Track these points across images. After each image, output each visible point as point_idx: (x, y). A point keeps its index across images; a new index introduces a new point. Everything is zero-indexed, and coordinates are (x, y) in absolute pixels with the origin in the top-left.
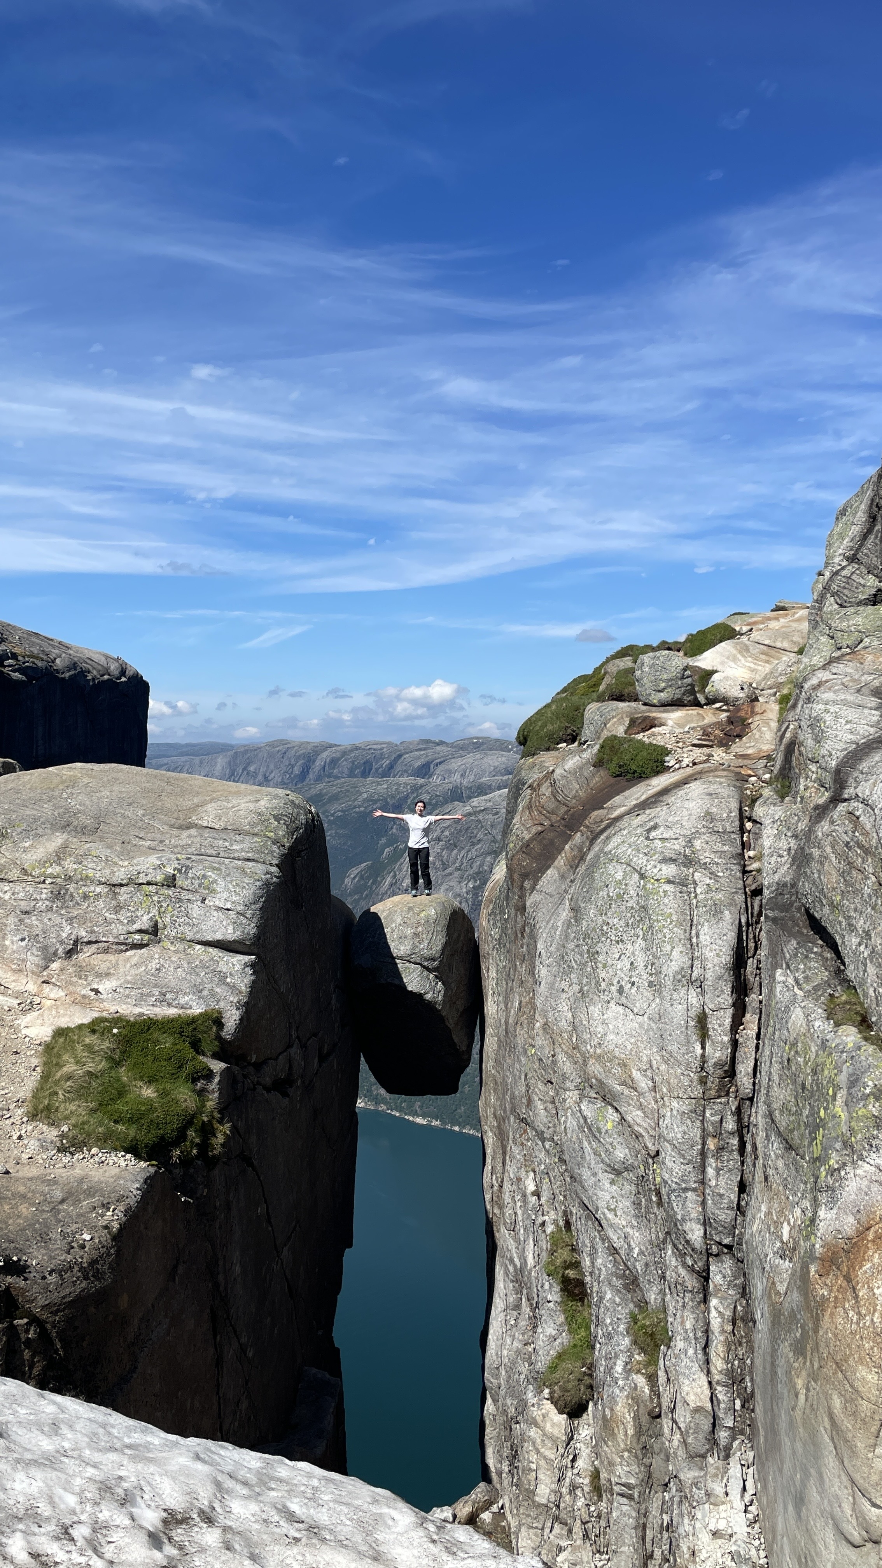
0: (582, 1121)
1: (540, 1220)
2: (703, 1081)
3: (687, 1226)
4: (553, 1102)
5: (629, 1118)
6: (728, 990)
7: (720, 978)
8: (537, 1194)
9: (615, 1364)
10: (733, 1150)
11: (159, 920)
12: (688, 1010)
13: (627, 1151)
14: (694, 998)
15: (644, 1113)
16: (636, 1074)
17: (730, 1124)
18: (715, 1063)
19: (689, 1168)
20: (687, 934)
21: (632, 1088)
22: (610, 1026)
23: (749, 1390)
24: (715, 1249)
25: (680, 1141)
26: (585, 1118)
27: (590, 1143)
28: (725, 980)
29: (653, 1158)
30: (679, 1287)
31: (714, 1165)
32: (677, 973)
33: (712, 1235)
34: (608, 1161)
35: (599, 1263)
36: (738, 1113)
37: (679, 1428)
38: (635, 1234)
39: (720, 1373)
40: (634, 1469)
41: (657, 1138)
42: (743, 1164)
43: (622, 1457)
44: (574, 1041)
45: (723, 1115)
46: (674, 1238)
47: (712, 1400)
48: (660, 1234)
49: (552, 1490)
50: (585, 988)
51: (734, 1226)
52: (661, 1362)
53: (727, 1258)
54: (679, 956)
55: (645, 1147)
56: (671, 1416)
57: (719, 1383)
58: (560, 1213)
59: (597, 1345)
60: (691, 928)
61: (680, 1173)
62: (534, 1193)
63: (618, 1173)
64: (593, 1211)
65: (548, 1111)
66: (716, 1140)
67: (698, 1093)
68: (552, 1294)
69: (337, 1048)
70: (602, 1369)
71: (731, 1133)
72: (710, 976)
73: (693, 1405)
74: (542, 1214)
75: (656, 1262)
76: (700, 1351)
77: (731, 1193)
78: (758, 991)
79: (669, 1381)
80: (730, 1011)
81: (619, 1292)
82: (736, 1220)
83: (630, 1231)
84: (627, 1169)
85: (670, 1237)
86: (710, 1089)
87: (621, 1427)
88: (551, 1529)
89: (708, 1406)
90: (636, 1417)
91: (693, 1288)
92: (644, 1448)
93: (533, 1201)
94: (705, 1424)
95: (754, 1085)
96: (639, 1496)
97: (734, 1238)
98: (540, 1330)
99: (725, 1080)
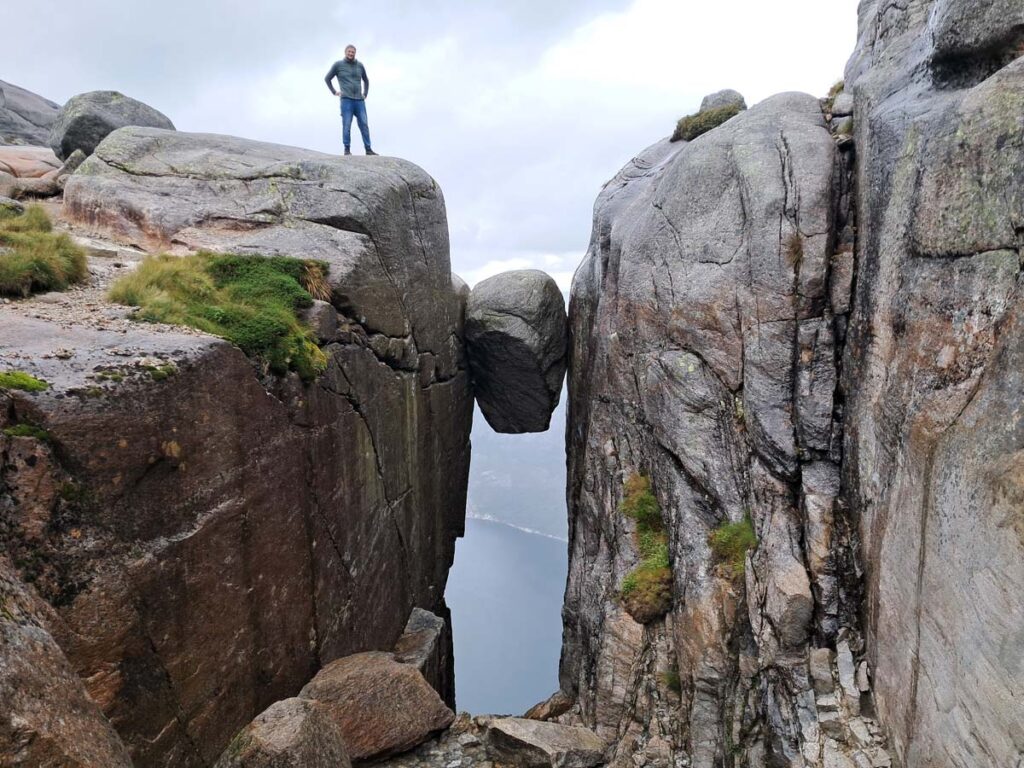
0: (662, 372)
1: (618, 472)
2: (795, 303)
3: (775, 438)
4: (633, 373)
5: (710, 359)
6: (823, 216)
7: (816, 204)
8: (616, 454)
9: (697, 569)
10: (828, 362)
11: (282, 204)
12: (781, 238)
13: (708, 390)
14: (787, 227)
15: (727, 351)
16: (720, 315)
17: (826, 336)
18: (810, 283)
19: (778, 387)
20: (780, 175)
21: (716, 329)
22: (694, 282)
23: (859, 574)
24: (807, 456)
25: (769, 362)
26: (665, 368)
27: (670, 388)
28: (821, 207)
29: (734, 392)
30: (768, 493)
31: (808, 377)
32: (770, 205)
33: (804, 442)
34: (687, 400)
35: (677, 492)
36: (834, 328)
37: (771, 622)
38: (715, 463)
39: (823, 560)
40: (718, 664)
41: (740, 371)
42: (838, 375)
43: (705, 653)
44: (656, 307)
45: (819, 329)
46: (762, 450)
47: (811, 588)
48: (743, 457)
49: (628, 692)
50: (668, 260)
51: (831, 431)
52: (748, 563)
53: (821, 464)
54: (772, 191)
55: (726, 384)
56: (760, 610)
57: (820, 571)
58: (637, 465)
59: (677, 559)
60: (783, 170)
61: (768, 393)
62: (612, 454)
63: (698, 411)
64: (672, 449)
65: (628, 380)
66: (810, 353)
67: (790, 314)
68: (630, 526)
69: (453, 379)
70: (683, 576)
71: (827, 345)
72: (805, 203)
73: (790, 593)
74: (621, 469)
75: (737, 484)
76: (796, 545)
77: (826, 402)
78: (852, 223)
79: (757, 579)
80: (825, 236)
81: (698, 513)
82: (832, 425)
83: (709, 460)
84: (707, 406)
85: (755, 453)
86: (803, 310)
87: (705, 624)
88: (627, 727)
89: (808, 594)
90: (721, 615)
91: (784, 492)
92: (730, 644)
93: (612, 460)
94: (805, 613)
95: (852, 300)
96: (723, 691)
97: (829, 443)
98: (617, 557)
99: (819, 301)
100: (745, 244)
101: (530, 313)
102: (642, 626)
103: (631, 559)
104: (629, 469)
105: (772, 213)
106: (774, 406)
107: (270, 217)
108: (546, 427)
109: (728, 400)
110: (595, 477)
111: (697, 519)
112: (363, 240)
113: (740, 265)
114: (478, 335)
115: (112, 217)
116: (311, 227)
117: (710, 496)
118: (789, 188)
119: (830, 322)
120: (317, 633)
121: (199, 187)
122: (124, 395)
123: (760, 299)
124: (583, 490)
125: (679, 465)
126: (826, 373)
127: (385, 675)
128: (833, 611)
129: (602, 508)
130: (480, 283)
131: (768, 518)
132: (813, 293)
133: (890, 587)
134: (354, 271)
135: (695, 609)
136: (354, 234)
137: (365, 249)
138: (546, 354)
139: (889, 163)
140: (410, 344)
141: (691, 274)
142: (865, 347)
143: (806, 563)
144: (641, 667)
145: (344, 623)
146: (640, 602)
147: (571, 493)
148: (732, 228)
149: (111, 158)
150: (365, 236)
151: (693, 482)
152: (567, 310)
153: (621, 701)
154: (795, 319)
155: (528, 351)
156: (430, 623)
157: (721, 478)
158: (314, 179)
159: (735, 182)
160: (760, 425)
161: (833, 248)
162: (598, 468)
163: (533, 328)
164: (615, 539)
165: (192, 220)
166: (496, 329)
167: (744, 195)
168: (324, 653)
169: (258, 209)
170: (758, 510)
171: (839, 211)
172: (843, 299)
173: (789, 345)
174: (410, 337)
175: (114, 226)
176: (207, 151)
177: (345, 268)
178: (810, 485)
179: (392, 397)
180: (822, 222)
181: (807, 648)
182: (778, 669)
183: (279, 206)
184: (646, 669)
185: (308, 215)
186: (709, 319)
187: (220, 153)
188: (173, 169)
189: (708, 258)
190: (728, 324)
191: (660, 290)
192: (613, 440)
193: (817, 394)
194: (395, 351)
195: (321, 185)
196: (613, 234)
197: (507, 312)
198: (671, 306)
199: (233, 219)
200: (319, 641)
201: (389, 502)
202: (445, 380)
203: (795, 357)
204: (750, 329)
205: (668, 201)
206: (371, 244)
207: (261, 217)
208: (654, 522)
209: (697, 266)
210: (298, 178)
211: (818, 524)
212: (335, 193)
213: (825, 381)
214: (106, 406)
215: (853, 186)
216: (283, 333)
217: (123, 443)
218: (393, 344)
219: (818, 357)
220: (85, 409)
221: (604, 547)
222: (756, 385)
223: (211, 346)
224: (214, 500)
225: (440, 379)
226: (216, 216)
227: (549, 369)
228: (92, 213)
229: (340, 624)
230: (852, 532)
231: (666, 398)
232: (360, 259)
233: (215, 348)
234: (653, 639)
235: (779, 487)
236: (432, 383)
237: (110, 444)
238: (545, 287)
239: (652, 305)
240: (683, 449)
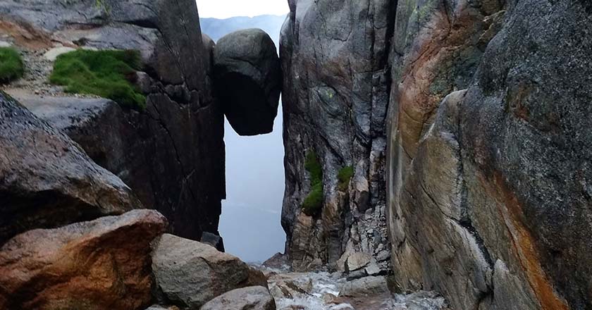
2: (372, 63)
3: (362, 128)
5: (340, 91)
6: (385, 18)
7: (382, 11)
9: (331, 188)
12: (366, 30)
13: (339, 106)
14: (369, 25)
16: (342, 68)
18: (378, 53)
21: (341, 76)
22: (331, 50)
24: (374, 134)
25: (361, 92)
26: (320, 96)
27: (322, 106)
28: (384, 13)
29: (350, 107)
30: (359, 152)
31: (376, 99)
32: (361, 12)
33: (373, 129)
34: (330, 112)
35: (327, 157)
36: (387, 75)
37: (356, 203)
38: (342, 142)
40: (338, 224)
45: (381, 75)
46: (358, 134)
47: (369, 188)
49: (306, 244)
50: (320, 36)
52: (350, 182)
53: (380, 138)
54: (363, 4)
55: (347, 103)
56: (353, 201)
58: (312, 146)
59: (324, 186)
61: (361, 107)
62: (300, 142)
63: (335, 117)
64: (325, 136)
66: (377, 87)
68: (307, 176)
70: (326, 192)
71: (384, 83)
72: (377, 11)
73: (362, 191)
74: (304, 149)
76: (366, 172)
77: (383, 110)
79: (352, 188)
80: (386, 29)
82: (385, 120)
83: (340, 140)
85: (355, 135)
86: (375, 66)
87: (333, 209)
89: (368, 190)
90: (339, 204)
91: (365, 151)
92: (342, 215)
93: (300, 145)
94: (366, 198)
96: (340, 234)
97: (383, 128)
99: (382, 61)
100: (353, 31)
101: (254, 59)
102: (311, 217)
103: (307, 190)
104: (308, 148)
105: (362, 17)
106: (364, 113)
107: (101, 21)
108: (271, 130)
109: (348, 111)
110: (293, 155)
112: (155, 33)
113: (350, 42)
116: (126, 26)
117: (340, 157)
118: (370, 3)
119: (385, 72)
123: (358, 61)
124: (288, 162)
125: (328, 144)
126: (383, 96)
128: (376, 196)
129: (296, 170)
131: (358, 163)
132: (380, 58)
134: (154, 52)
135: (329, 203)
136: (150, 29)
137: (157, 38)
140: (185, 87)
141: (331, 45)
143: (368, 179)
148: (348, 21)
150: (156, 30)
151: (333, 151)
154: (371, 71)
155: (254, 83)
157: (345, 148)
160: (357, 122)
162: (294, 150)
163: (257, 68)
164: (301, 183)
166: (234, 70)
169: (93, 17)
170: (355, 161)
173: (370, 83)
174: (184, 83)
177: (149, 51)
178: (374, 147)
180: (384, 21)
181: (365, 210)
183: (105, 14)
185: (122, 19)
186: (338, 70)
190: (346, 73)
191: (317, 53)
192: (301, 134)
193: (379, 106)
194: (178, 93)
197: (240, 59)
198: (322, 63)
199: (79, 23)
203: (372, 89)
204: (354, 76)
206: (160, 34)
207: (96, 21)
209: (333, 40)
211: (373, 162)
213: (383, 100)
218: (176, 89)
219: (380, 89)
221: (297, 188)
222: (356, 104)
223: (107, 104)
225: (202, 105)
227: (269, 94)
230: (385, 164)
231: (321, 111)
232: (156, 45)
235: (362, 149)
236: (199, 108)
239: (314, 62)
240: (329, 136)
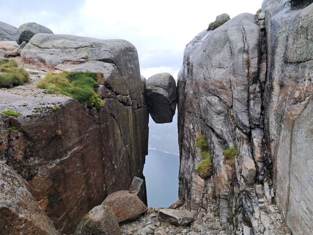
0: (207, 103)
1: (194, 134)
2: (248, 80)
3: (243, 121)
4: (198, 103)
5: (222, 98)
6: (256, 52)
7: (254, 48)
8: (193, 128)
9: (220, 162)
10: (259, 97)
12: (243, 59)
13: (222, 107)
14: (245, 56)
15: (227, 95)
16: (225, 84)
17: (258, 89)
18: (253, 73)
19: (244, 106)
20: (243, 39)
21: (224, 89)
22: (217, 74)
23: (270, 162)
24: (253, 126)
25: (241, 98)
26: (208, 101)
27: (210, 107)
28: (256, 49)
29: (230, 108)
30: (241, 139)
31: (253, 102)
32: (240, 49)
33: (252, 122)
34: (215, 111)
35: (213, 139)
36: (260, 87)
37: (243, 177)
38: (224, 130)
39: (259, 158)
40: (228, 190)
41: (232, 101)
42: (262, 101)
43: (223, 187)
44: (205, 82)
45: (256, 87)
46: (239, 125)
47: (256, 167)
48: (233, 128)
49: (200, 200)
50: (208, 68)
51: (260, 119)
52: (236, 159)
53: (257, 129)
54: (240, 45)
55: (227, 106)
56: (240, 174)
57: (258, 161)
58: (200, 132)
59: (214, 159)
60: (243, 38)
61: (240, 108)
62: (192, 129)
63: (219, 114)
64: (211, 126)
65: (197, 106)
66: (253, 95)
67: (247, 83)
68: (199, 150)
69: (143, 108)
70: (216, 164)
71: (259, 92)
72: (251, 48)
73: (249, 169)
74: (195, 133)
75: (231, 136)
76: (250, 154)
77: (258, 110)
78: (265, 54)
79: (239, 165)
80: (257, 58)
81: (220, 145)
82: (260, 117)
83: (223, 129)
84: (222, 113)
85: (237, 126)
86: (251, 82)
87: (223, 179)
88: (200, 210)
89: (255, 169)
90: (228, 176)
91: (246, 138)
92: (231, 184)
93: (192, 130)
94: (254, 174)
95: (266, 78)
96: (229, 198)
97: (260, 122)
98: (195, 159)
99: (256, 79)
100: (232, 62)
101: (165, 86)
102: (204, 180)
103: (199, 160)
104: (198, 133)
105: (240, 52)
106: (243, 112)
107: (84, 60)
108: (171, 121)
109: (228, 111)
110: (187, 136)
111: (219, 147)
112: (113, 66)
113: (231, 68)
114: (149, 94)
115: (36, 62)
116: (97, 62)
117: (223, 140)
118: (245, 43)
119: (259, 85)
120: (106, 186)
121: (62, 52)
122: (44, 116)
123: (237, 79)
124: (184, 140)
125: (213, 131)
126: (258, 101)
127: (127, 197)
128: (263, 173)
129: (190, 145)
130: (149, 78)
131: (241, 146)
132: (254, 76)
133: (280, 165)
134: (111, 76)
135: (220, 174)
136: (110, 64)
137: (114, 69)
138: (171, 99)
139: (277, 34)
140: (129, 97)
141: (216, 71)
142: (271, 92)
143: (254, 159)
144: (204, 192)
145: (114, 182)
146: (203, 173)
147: (180, 141)
148: (228, 57)
149: (34, 43)
150: (114, 64)
151: (218, 136)
152: (176, 85)
153: (198, 202)
154: (248, 85)
155: (165, 98)
156: (139, 181)
157: (227, 134)
158: (97, 47)
159: (228, 42)
160: (238, 118)
161: (260, 62)
162: (188, 133)
163: (166, 91)
164: (194, 154)
165: (60, 61)
166: (155, 92)
167: (231, 47)
168: (108, 191)
169: (80, 58)
170: (238, 144)
171: (261, 50)
172: (263, 78)
173: (246, 92)
174: (129, 95)
175: (37, 64)
176: (64, 40)
177: (108, 75)
178: (254, 135)
179: (124, 114)
180: (256, 54)
181: (255, 185)
182: (246, 191)
183: (87, 56)
184: (205, 193)
185: (96, 58)
186: (222, 86)
187: (68, 40)
188: (53, 46)
189: (220, 67)
190: (228, 87)
191: (206, 77)
192: (193, 124)
193: (255, 107)
194: (125, 100)
195: (100, 49)
196: (190, 60)
197: (158, 86)
198: (209, 82)
199: (73, 61)
200: (106, 188)
201: (125, 146)
202: (140, 108)
203: (249, 96)
204: (234, 88)
205: (207, 49)
206: (116, 67)
207: (82, 60)
208: (206, 148)
209: (217, 69)
210: (92, 47)
211: (257, 147)
212: (104, 51)
213: (258, 103)
214: (38, 120)
215: (265, 42)
216: (91, 96)
217: (44, 131)
218: (124, 98)
219: (256, 96)
220: (32, 121)
221: (191, 157)
222: (237, 106)
223: (69, 100)
224: (73, 147)
225: (138, 108)
226: (68, 60)
227: (172, 103)
228: (30, 61)
229: (112, 183)
230: (268, 149)
231: (209, 111)
232: (113, 72)
233: (70, 101)
234: (207, 184)
235: (245, 136)
236: (136, 109)
237: (40, 132)
238: (170, 78)
239: (204, 82)
240: (214, 126)
